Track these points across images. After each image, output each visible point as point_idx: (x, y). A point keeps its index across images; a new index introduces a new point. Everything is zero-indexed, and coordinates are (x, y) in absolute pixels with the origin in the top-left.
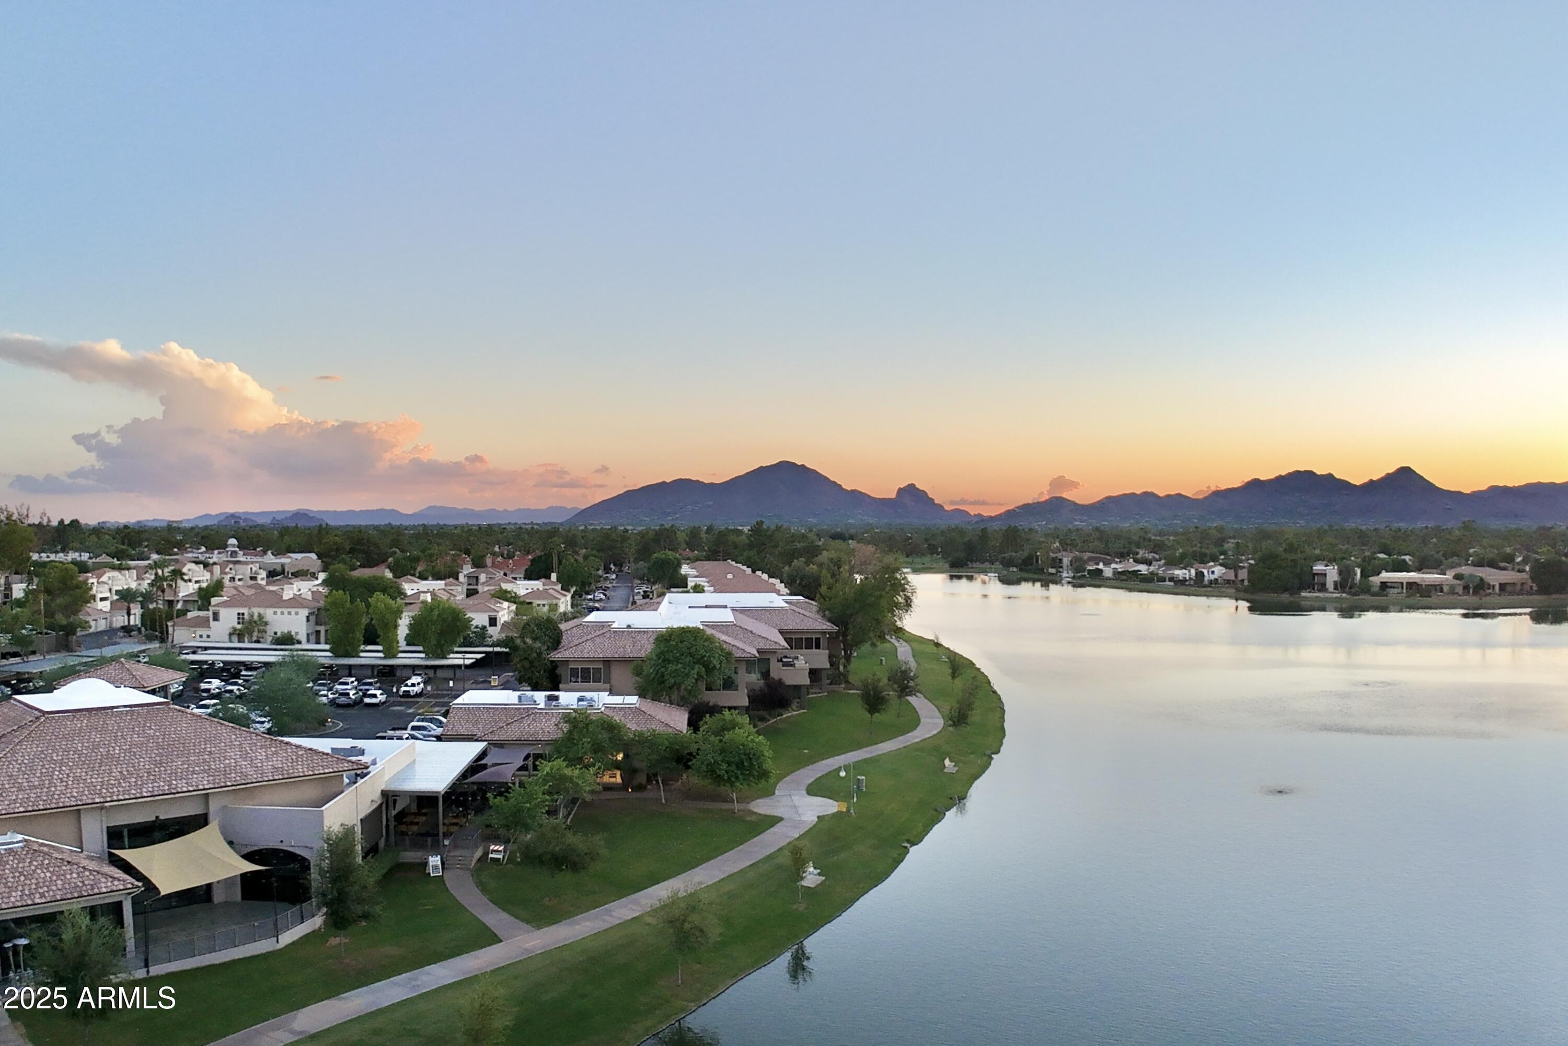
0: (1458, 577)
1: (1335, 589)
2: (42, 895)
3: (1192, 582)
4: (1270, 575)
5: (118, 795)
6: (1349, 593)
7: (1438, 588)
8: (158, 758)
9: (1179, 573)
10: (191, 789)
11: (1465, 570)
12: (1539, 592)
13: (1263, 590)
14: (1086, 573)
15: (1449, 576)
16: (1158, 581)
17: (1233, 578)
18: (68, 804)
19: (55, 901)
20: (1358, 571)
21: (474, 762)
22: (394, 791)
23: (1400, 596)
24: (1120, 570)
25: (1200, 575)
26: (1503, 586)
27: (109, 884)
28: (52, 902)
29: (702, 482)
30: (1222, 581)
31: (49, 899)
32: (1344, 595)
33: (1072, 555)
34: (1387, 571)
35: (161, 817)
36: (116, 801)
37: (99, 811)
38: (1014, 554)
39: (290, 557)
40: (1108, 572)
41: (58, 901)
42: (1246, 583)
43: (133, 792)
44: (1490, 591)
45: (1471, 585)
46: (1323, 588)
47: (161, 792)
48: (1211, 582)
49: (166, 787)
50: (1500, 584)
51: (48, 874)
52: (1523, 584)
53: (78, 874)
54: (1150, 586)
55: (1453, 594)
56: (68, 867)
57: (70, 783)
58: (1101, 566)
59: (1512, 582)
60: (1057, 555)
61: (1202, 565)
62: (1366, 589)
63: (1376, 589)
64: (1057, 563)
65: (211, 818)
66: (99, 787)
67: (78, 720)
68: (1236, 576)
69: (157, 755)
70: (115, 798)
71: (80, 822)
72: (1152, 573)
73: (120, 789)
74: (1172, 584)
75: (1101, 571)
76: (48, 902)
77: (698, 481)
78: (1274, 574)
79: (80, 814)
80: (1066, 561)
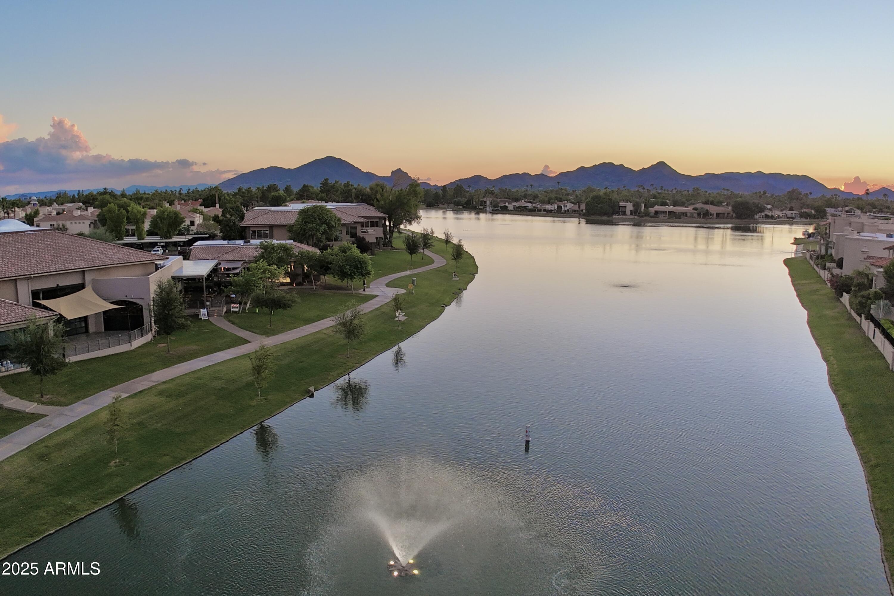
0: (695, 209)
1: (631, 214)
2: (5, 320)
3: (556, 211)
4: (597, 206)
5: (37, 271)
6: (638, 216)
7: (685, 214)
8: (55, 254)
9: (549, 207)
10: (77, 268)
11: (699, 206)
12: (737, 218)
13: (593, 214)
14: (499, 208)
15: (690, 208)
16: (538, 211)
17: (578, 209)
18: (11, 276)
19: (12, 323)
20: (643, 205)
21: (215, 266)
22: (178, 276)
23: (665, 218)
24: (517, 206)
25: (560, 208)
26: (718, 215)
27: (40, 314)
28: (10, 323)
29: (284, 168)
30: (571, 211)
31: (8, 322)
32: (636, 217)
33: (491, 199)
34: (658, 206)
35: (60, 285)
36: (36, 274)
37: (27, 281)
38: (460, 199)
39: (66, 206)
40: (511, 207)
41: (14, 323)
42: (584, 211)
43: (45, 269)
44: (712, 216)
45: (702, 213)
46: (624, 213)
47: (60, 270)
48: (565, 211)
49: (63, 267)
50: (716, 214)
51: (6, 311)
52: (728, 214)
53: (22, 310)
54: (533, 213)
55: (693, 217)
56: (16, 307)
57: (10, 266)
58: (507, 204)
59: (723, 212)
60: (484, 199)
61: (561, 203)
62: (647, 214)
63: (652, 214)
64: (483, 203)
65: (87, 284)
66: (26, 268)
67: (7, 237)
68: (579, 207)
69: (54, 253)
70: (36, 272)
71: (16, 286)
72: (534, 207)
73: (38, 268)
74: (545, 212)
75: (507, 207)
76: (8, 323)
77: (281, 168)
78: (599, 206)
79: (16, 281)
80: (488, 202)
